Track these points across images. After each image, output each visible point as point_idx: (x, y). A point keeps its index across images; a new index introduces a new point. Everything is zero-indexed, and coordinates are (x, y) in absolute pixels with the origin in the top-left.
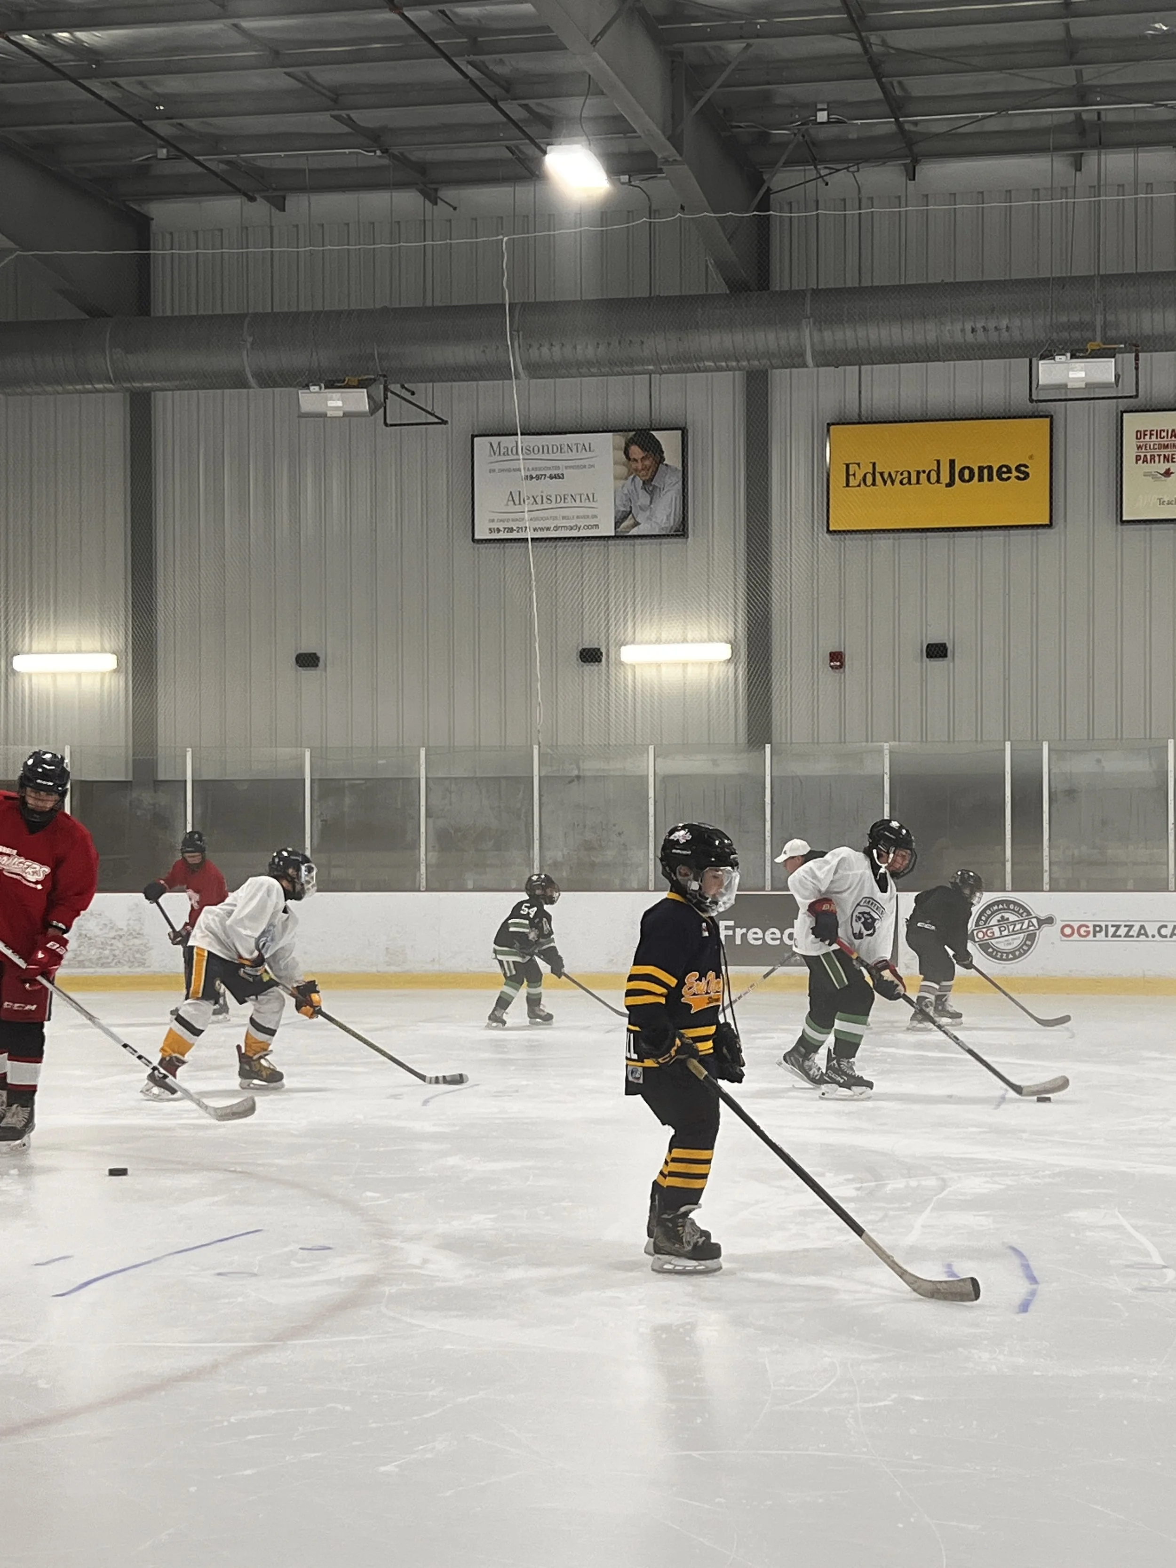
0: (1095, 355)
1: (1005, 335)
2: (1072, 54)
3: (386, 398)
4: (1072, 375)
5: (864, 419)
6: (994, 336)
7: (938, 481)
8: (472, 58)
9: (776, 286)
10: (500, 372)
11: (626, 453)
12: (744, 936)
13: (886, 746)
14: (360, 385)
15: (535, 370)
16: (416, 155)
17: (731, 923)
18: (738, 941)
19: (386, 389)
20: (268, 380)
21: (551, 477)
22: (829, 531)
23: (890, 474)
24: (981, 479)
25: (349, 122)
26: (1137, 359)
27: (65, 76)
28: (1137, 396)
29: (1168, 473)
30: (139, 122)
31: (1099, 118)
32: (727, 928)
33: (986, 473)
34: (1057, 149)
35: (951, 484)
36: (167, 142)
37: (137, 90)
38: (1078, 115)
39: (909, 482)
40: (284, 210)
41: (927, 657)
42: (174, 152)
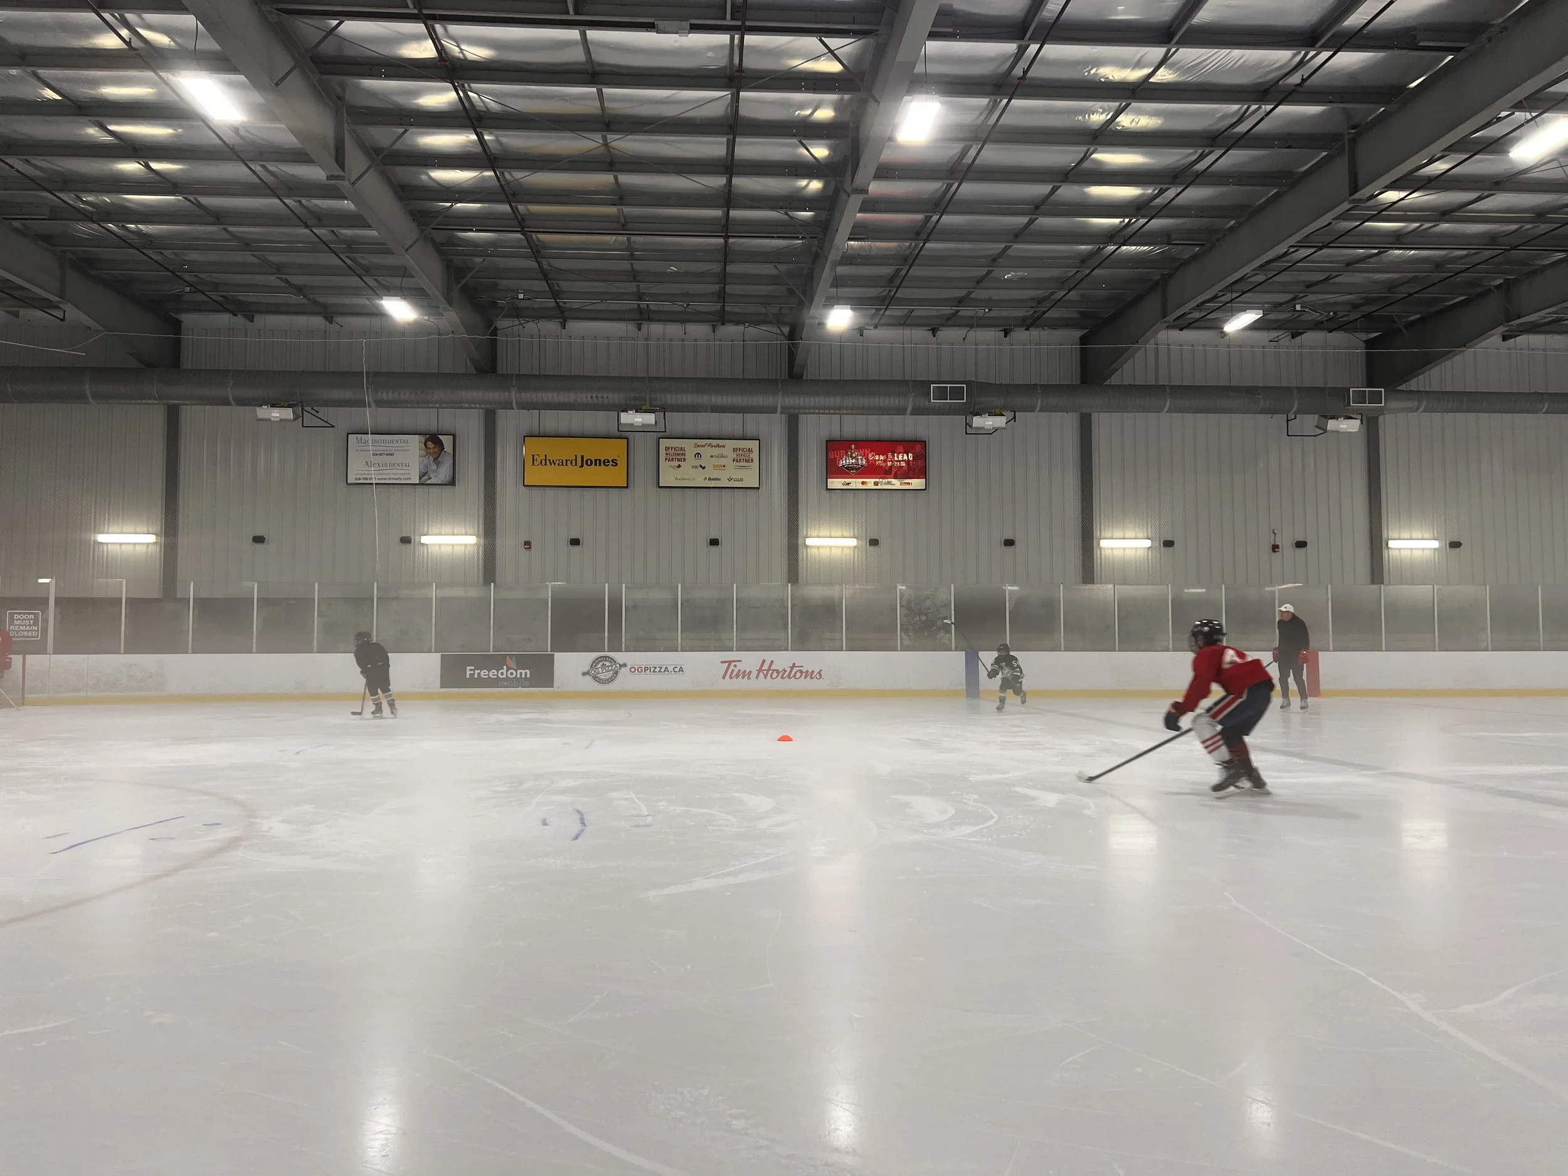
0: (646, 411)
1: (606, 401)
2: (634, 278)
3: (302, 413)
4: (636, 420)
5: (542, 434)
6: (600, 400)
7: (576, 465)
8: (348, 254)
9: (500, 371)
10: (361, 404)
11: (425, 445)
12: (479, 674)
13: (549, 584)
14: (289, 406)
15: (380, 403)
16: (322, 299)
17: (473, 668)
18: (476, 676)
19: (303, 409)
20: (242, 402)
21: (387, 455)
22: (524, 485)
23: (553, 461)
24: (596, 465)
25: (286, 281)
26: (665, 414)
27: (133, 247)
28: (665, 432)
29: (679, 466)
30: (173, 273)
31: (648, 307)
32: (471, 670)
33: (598, 462)
34: (629, 320)
35: (582, 466)
36: (189, 284)
37: (173, 257)
38: (639, 304)
39: (563, 465)
40: (253, 322)
41: (571, 544)
42: (193, 290)
